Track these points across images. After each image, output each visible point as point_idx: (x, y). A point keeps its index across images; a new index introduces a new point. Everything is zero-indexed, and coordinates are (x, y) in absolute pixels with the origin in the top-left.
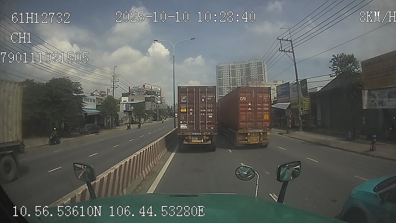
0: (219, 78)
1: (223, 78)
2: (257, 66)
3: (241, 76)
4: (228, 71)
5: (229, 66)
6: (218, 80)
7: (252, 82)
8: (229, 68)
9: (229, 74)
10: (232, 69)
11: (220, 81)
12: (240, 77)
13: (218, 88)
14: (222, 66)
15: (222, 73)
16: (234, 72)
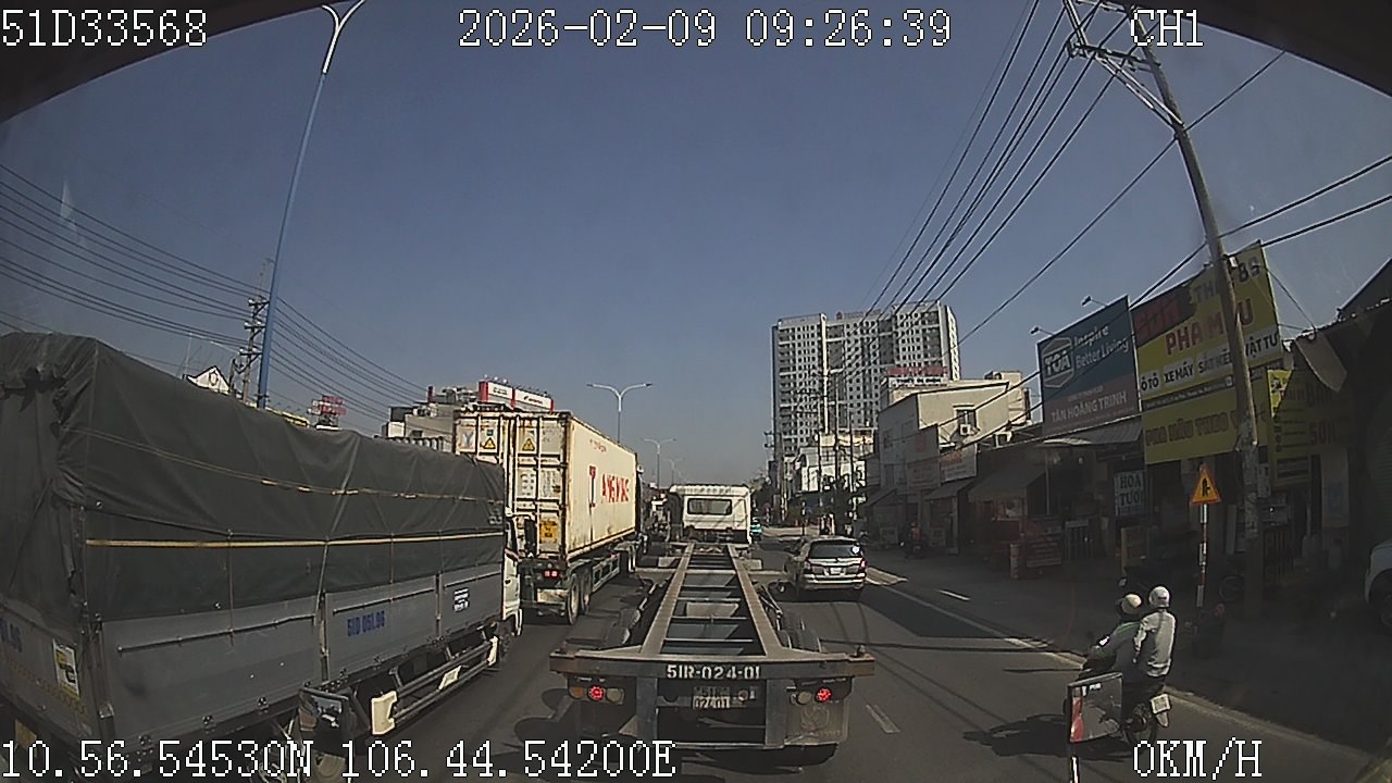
0: (782, 374)
1: (798, 372)
2: (920, 327)
3: (863, 364)
4: (815, 347)
5: (820, 326)
6: (778, 378)
7: (903, 378)
8: (820, 334)
9: (821, 357)
10: (831, 337)
11: (783, 385)
12: (861, 368)
13: (778, 409)
14: (793, 330)
15: (791, 353)
16: (836, 348)
